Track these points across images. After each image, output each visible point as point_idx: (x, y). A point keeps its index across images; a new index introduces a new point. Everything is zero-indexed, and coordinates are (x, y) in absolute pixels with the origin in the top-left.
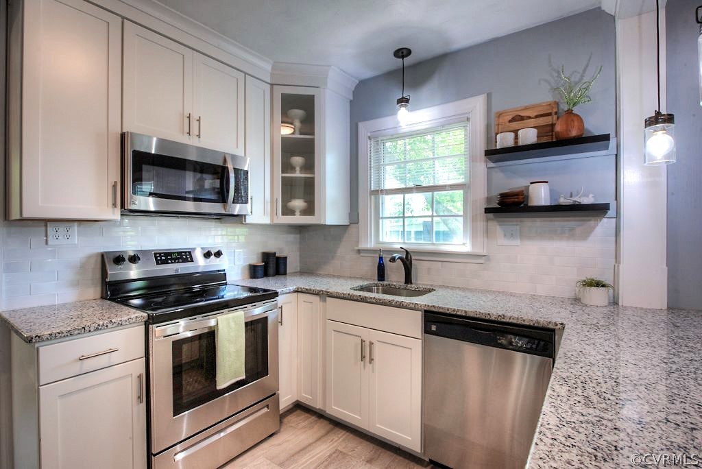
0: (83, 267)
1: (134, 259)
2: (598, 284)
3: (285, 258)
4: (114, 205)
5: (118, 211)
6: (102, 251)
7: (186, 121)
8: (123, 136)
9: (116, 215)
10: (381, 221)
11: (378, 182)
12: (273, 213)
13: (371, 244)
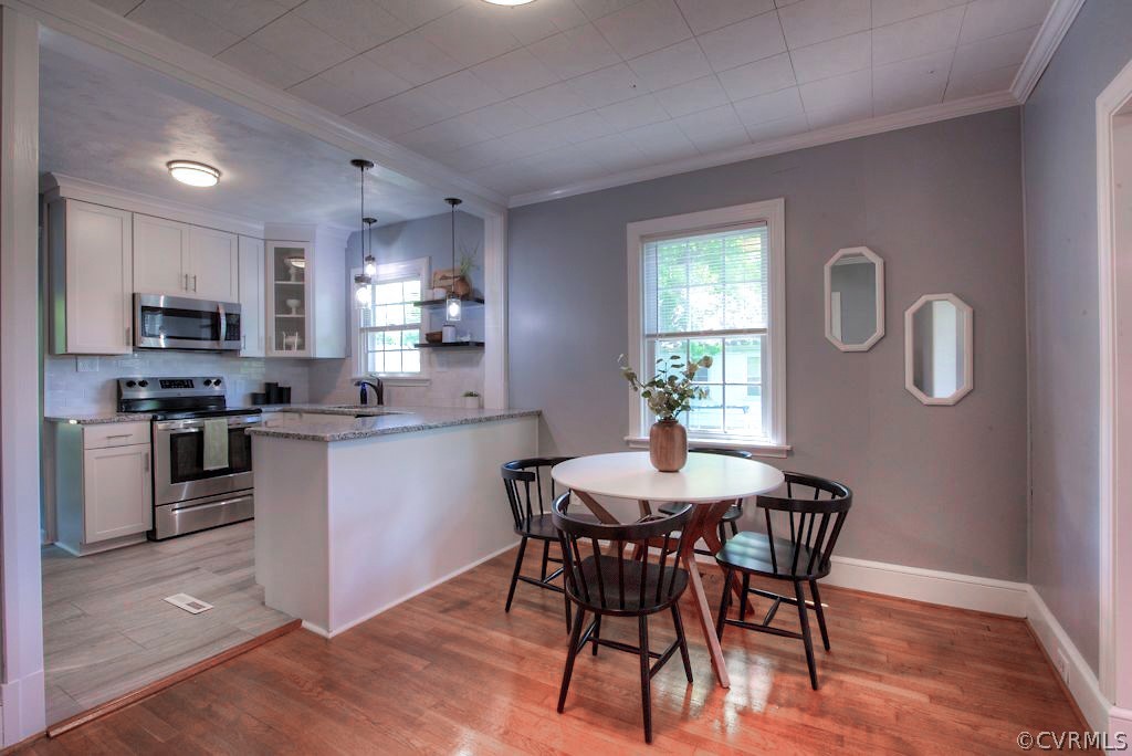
0: (104, 387)
1: (143, 384)
2: (471, 395)
3: (289, 389)
4: (128, 344)
5: (131, 348)
6: (118, 377)
7: (184, 280)
8: (134, 295)
9: (130, 350)
10: (370, 354)
11: (367, 322)
12: (267, 349)
13: (361, 374)
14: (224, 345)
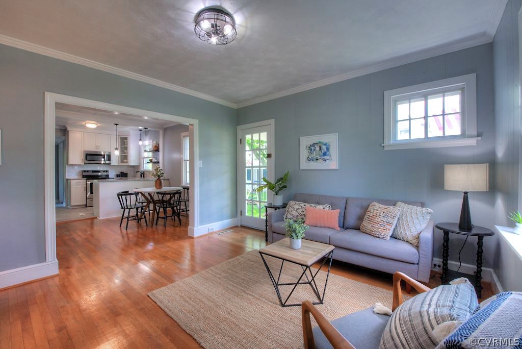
0: (79, 172)
1: (88, 171)
4: (83, 162)
6: (82, 170)
8: (84, 151)
9: (85, 164)
12: (119, 163)
14: (107, 162)
